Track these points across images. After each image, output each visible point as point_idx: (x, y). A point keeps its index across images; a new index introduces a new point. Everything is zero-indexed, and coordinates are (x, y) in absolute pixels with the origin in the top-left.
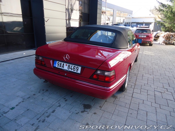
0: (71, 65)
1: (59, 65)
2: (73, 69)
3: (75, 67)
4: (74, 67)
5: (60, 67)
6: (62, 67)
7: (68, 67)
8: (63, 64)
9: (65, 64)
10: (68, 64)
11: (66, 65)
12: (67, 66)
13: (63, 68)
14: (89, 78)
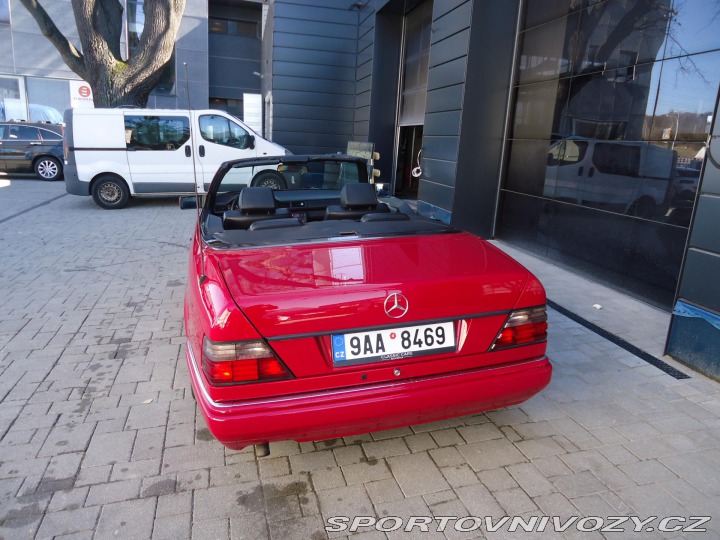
1: (358, 346)
2: (423, 340)
3: (432, 331)
4: (429, 333)
11: (393, 336)
13: (380, 351)
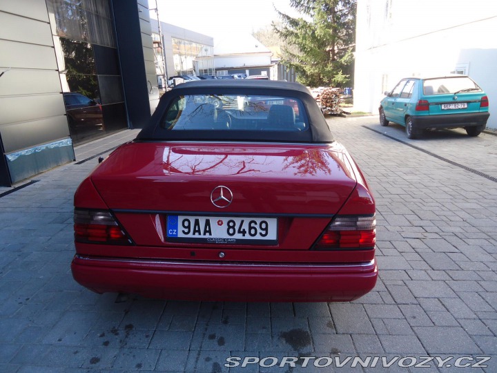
0: (238, 221)
1: (189, 227)
2: (247, 230)
3: (256, 223)
4: (253, 225)
5: (197, 234)
6: (205, 234)
7: (230, 227)
8: (208, 223)
9: (213, 221)
10: (225, 220)
11: (220, 223)
12: (225, 226)
13: (207, 234)
14: (309, 249)
